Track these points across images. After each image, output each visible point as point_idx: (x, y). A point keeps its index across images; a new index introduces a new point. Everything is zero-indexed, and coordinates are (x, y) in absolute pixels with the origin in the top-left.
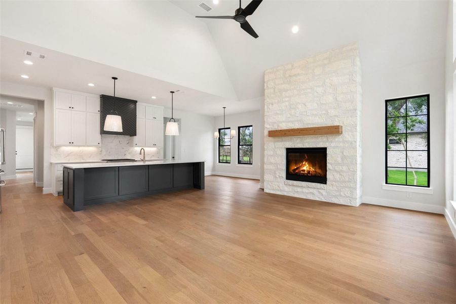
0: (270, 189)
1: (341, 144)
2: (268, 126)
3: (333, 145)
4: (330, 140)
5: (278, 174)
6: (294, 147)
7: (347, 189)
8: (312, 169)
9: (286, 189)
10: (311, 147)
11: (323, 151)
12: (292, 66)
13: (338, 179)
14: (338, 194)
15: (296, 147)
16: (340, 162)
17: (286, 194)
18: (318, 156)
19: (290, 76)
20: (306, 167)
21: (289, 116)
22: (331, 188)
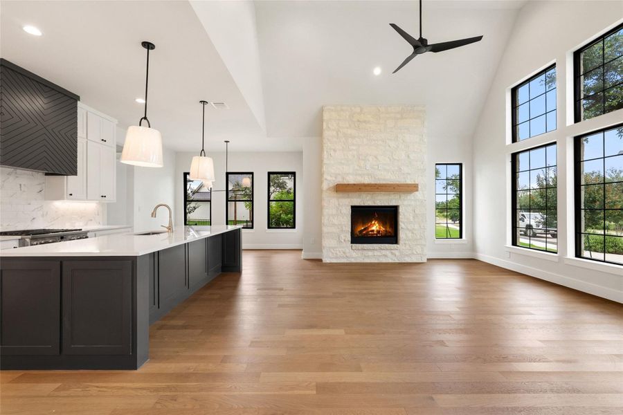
0: (331, 258)
1: (413, 203)
2: (329, 178)
3: (406, 203)
4: (402, 198)
5: (343, 238)
6: (363, 205)
7: (419, 247)
8: (382, 229)
9: (354, 254)
10: (383, 205)
11: (394, 210)
12: (361, 111)
13: (411, 238)
14: (410, 252)
15: (366, 205)
16: (412, 220)
17: (353, 261)
18: (390, 215)
19: (358, 121)
20: (375, 227)
21: (356, 167)
22: (403, 247)
